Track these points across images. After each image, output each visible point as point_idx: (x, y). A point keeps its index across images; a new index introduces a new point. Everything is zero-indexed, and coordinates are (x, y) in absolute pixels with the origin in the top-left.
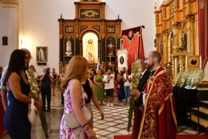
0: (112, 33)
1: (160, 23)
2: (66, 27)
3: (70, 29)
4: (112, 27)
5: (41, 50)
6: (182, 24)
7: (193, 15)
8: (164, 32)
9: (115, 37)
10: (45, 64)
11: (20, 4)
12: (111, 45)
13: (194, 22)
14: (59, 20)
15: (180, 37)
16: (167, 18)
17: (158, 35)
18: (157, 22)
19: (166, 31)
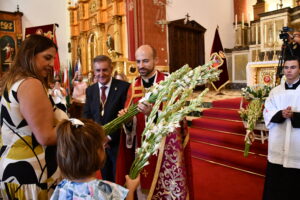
0: (8, 30)
1: (76, 23)
4: (8, 22)
6: (106, 26)
7: (121, 17)
8: (82, 34)
9: (13, 36)
12: (8, 48)
15: (104, 41)
16: (87, 17)
17: (73, 38)
18: (72, 21)
19: (84, 33)
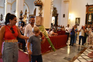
3: (91, 10)
5: (77, 19)
10: (79, 25)
11: (70, 2)
14: (86, 6)
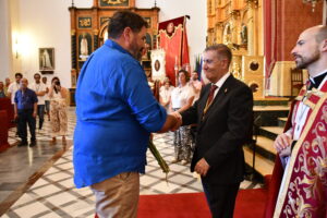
1: (213, 13)
2: (80, 18)
3: (86, 23)
5: (46, 53)
6: (242, 13)
8: (218, 25)
9: (150, 33)
10: (51, 73)
13: (257, 9)
14: (70, 9)
16: (223, 5)
17: (210, 30)
18: (210, 11)
19: (220, 24)
